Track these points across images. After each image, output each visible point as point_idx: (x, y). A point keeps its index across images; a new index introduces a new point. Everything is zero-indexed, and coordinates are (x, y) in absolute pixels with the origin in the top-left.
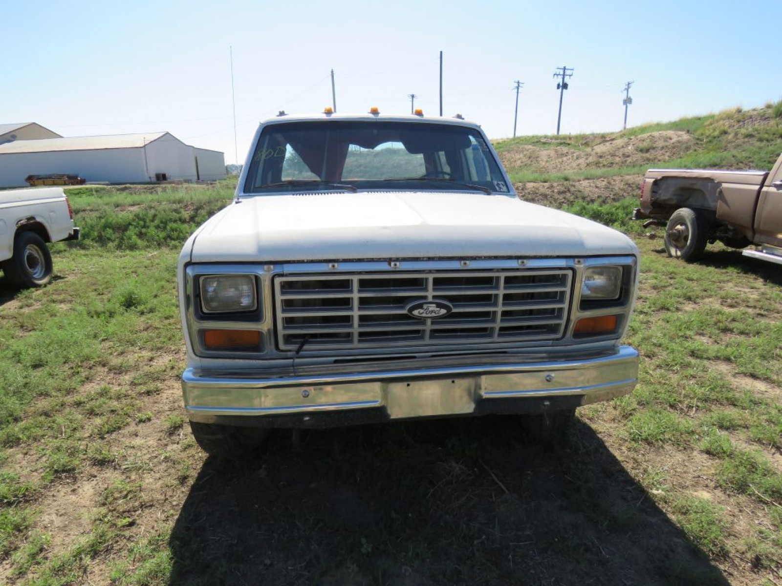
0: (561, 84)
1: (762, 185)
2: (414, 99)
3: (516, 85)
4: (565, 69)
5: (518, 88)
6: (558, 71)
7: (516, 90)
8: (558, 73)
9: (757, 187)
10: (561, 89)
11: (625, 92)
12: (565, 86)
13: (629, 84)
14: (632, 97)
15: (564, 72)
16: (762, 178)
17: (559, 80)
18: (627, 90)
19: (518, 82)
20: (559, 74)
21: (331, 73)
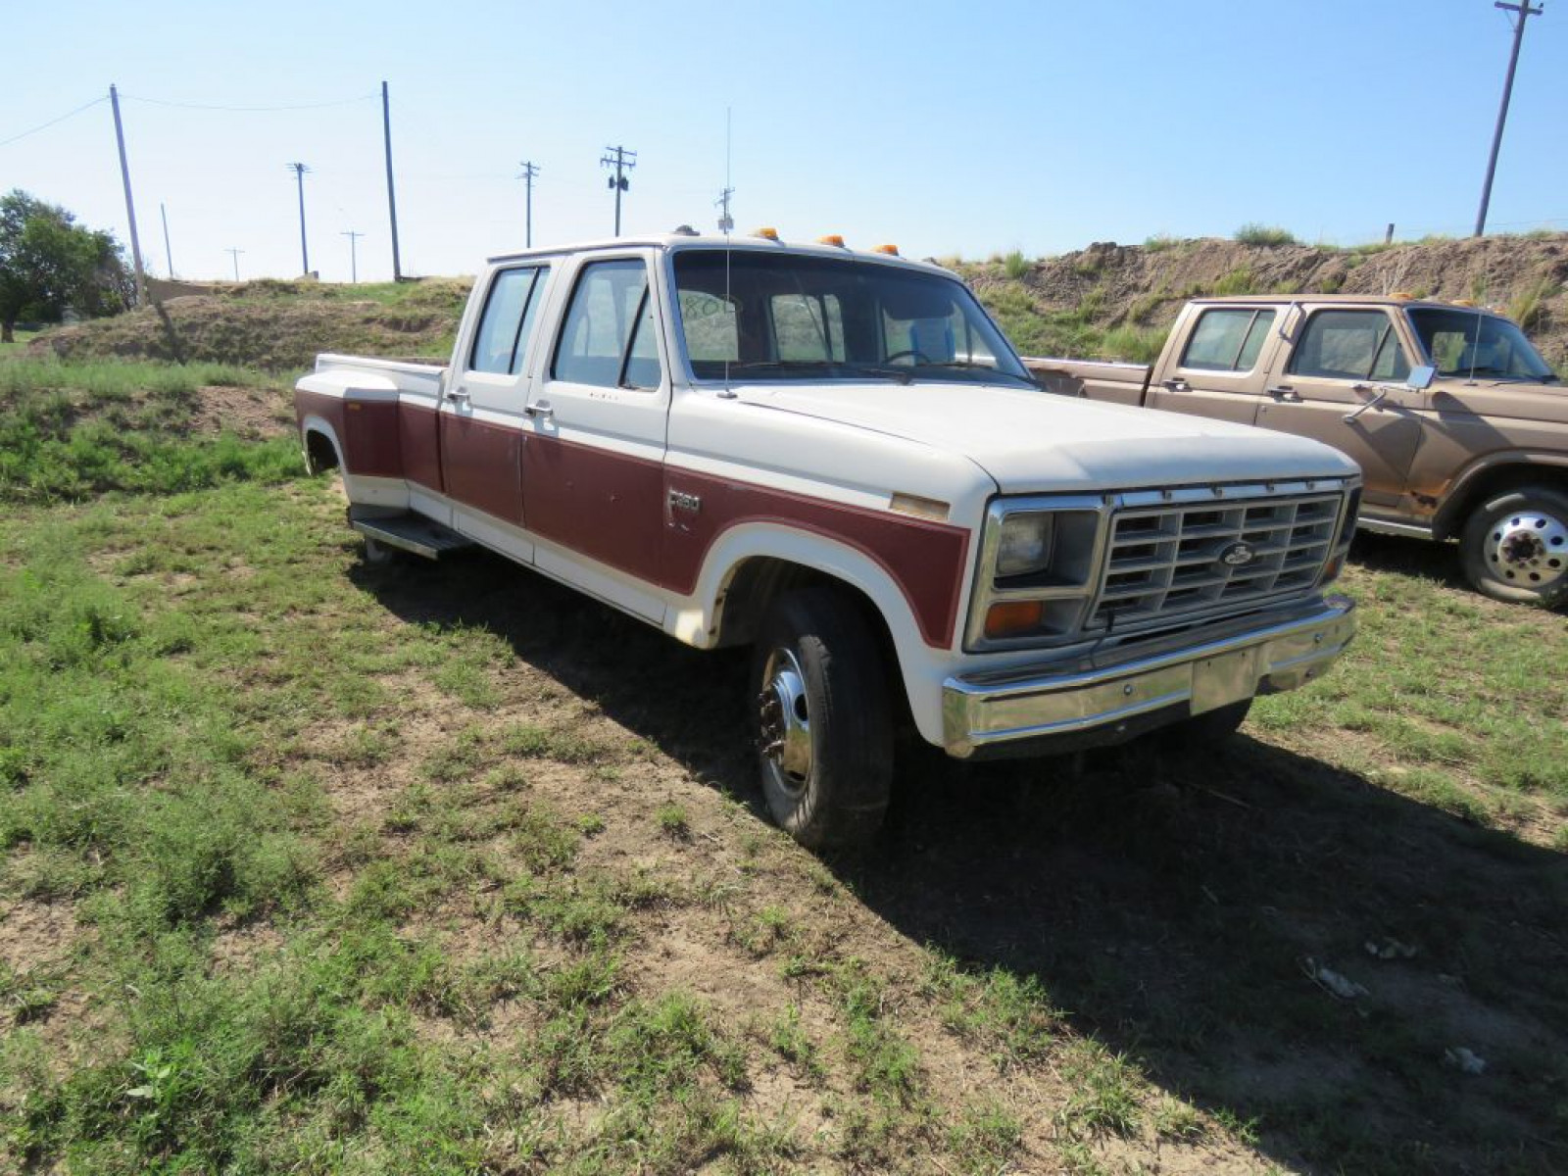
0: (616, 179)
1: (1147, 383)
2: (304, 175)
3: (525, 170)
4: (620, 151)
5: (529, 175)
6: (610, 154)
7: (525, 181)
8: (608, 158)
9: (1140, 387)
10: (616, 188)
11: (721, 207)
12: (623, 184)
13: (726, 192)
14: (733, 217)
15: (620, 157)
16: (1144, 374)
17: (612, 171)
18: (725, 202)
19: (529, 165)
20: (611, 161)
21: (109, 93)
